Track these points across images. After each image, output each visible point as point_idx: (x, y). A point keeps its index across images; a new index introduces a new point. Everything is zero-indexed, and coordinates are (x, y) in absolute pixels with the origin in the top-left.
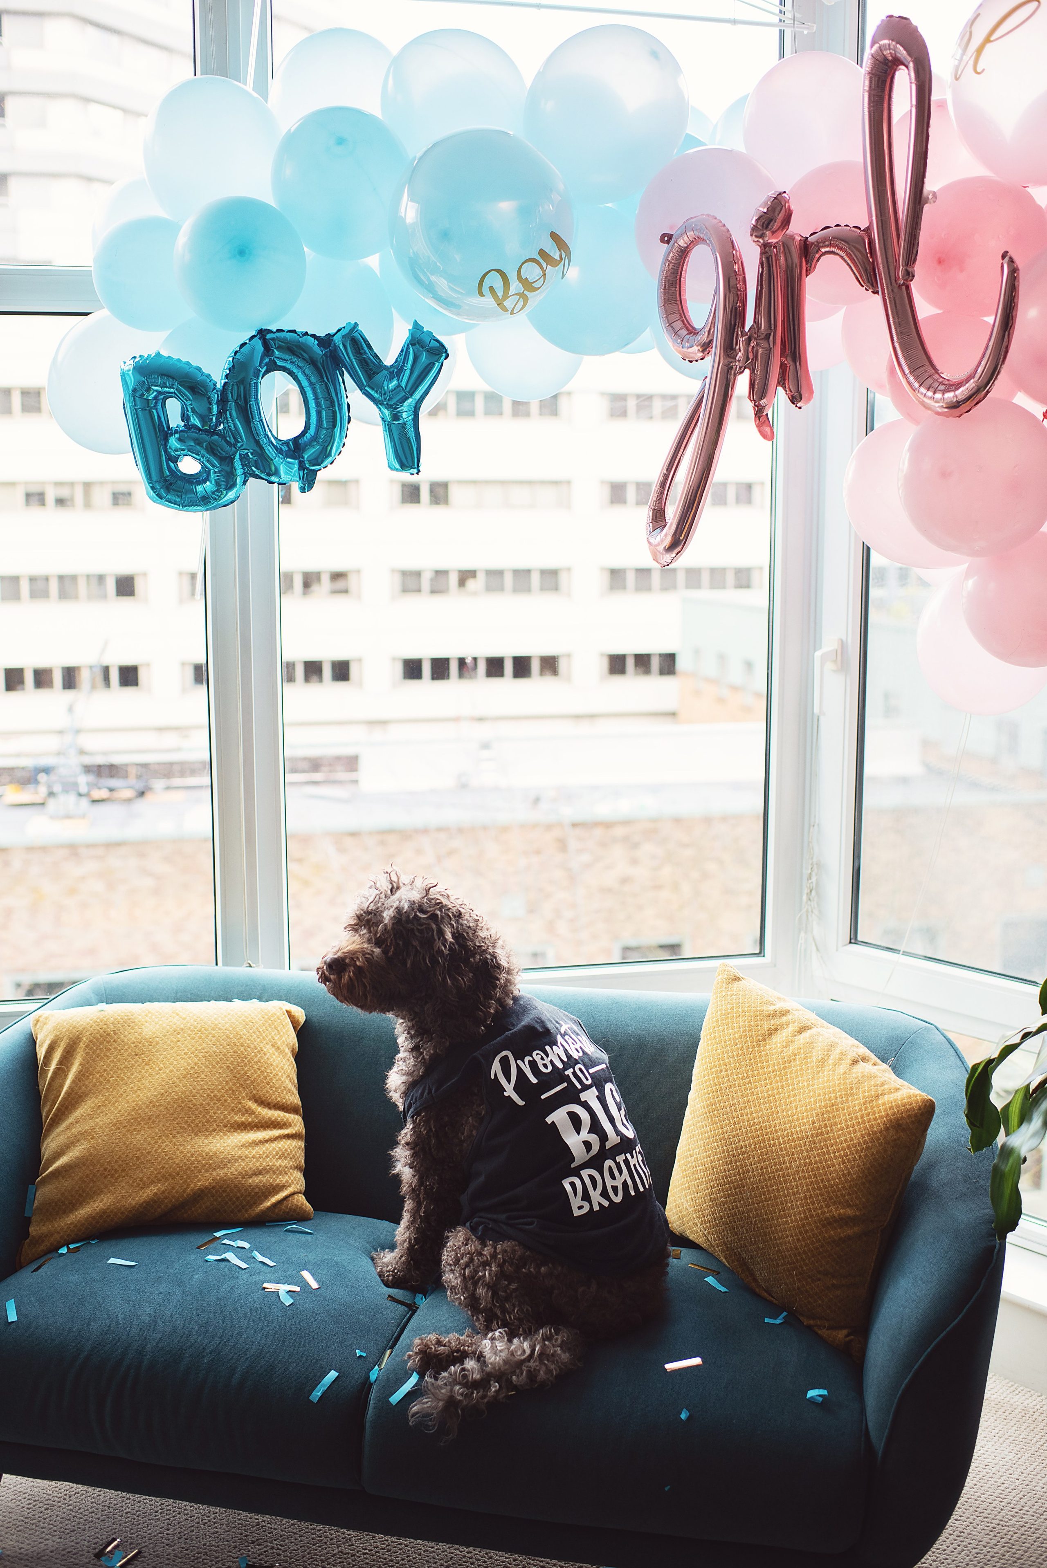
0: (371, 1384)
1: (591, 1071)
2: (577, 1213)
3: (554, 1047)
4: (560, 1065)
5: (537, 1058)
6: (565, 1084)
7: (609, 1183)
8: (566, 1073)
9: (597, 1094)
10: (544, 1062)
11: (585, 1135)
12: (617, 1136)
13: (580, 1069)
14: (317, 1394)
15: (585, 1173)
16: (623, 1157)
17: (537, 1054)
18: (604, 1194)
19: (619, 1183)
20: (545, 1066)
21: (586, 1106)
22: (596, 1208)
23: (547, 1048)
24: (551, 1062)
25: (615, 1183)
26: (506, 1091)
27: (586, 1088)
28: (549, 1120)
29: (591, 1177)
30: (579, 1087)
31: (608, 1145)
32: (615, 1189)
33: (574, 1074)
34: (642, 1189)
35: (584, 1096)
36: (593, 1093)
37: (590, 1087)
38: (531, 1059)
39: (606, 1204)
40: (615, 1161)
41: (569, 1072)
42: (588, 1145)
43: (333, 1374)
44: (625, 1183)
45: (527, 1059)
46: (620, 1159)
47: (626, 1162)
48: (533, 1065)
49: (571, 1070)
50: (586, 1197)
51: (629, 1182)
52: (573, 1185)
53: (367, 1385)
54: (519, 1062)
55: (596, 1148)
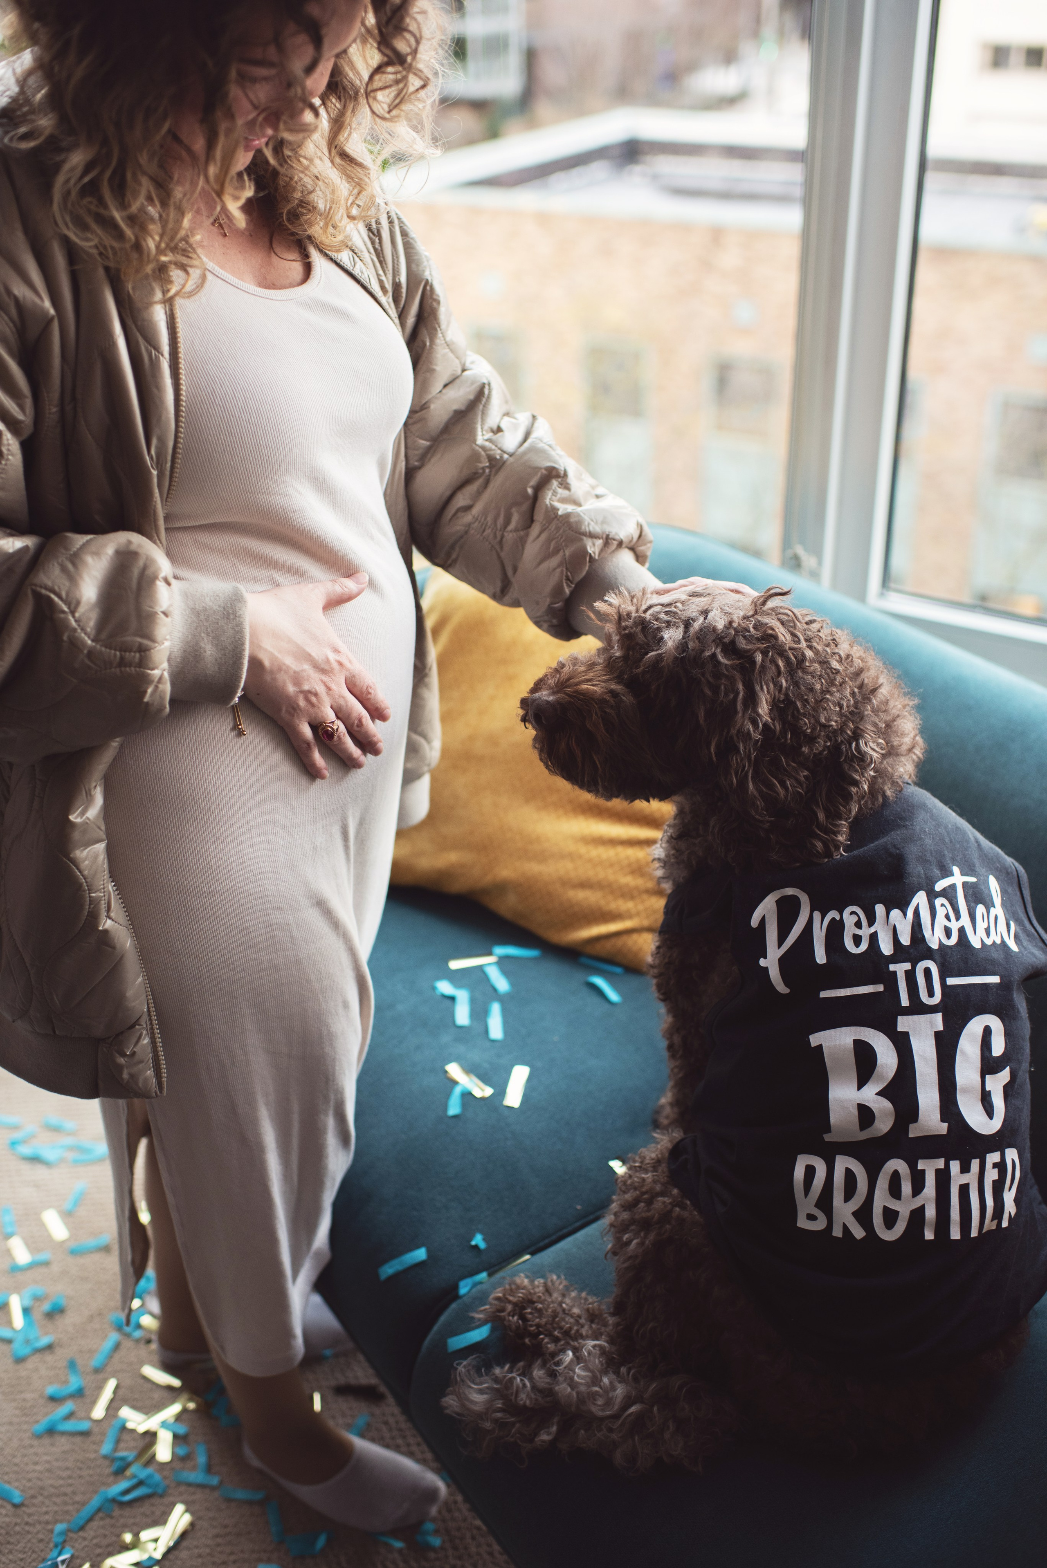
0: (457, 1297)
1: (951, 981)
2: (803, 1223)
3: (895, 913)
4: (886, 948)
5: (849, 920)
6: (880, 988)
7: (881, 1198)
8: (892, 967)
9: (941, 1029)
10: (859, 932)
11: (870, 1094)
12: (942, 1120)
13: (927, 972)
14: (388, 1270)
15: (842, 1163)
16: (940, 1163)
17: (853, 913)
18: (864, 1215)
19: (904, 1208)
20: (857, 940)
21: (902, 1044)
22: (837, 1232)
23: (880, 909)
24: (874, 937)
25: (894, 1205)
26: (765, 958)
27: (918, 1008)
28: (815, 1039)
29: (850, 1175)
30: (905, 1002)
31: (914, 1131)
32: (890, 1217)
33: (910, 976)
34: (955, 1234)
35: (904, 1023)
36: (932, 1024)
37: (932, 1009)
38: (838, 918)
39: (859, 1233)
40: (913, 1166)
41: (900, 969)
42: (865, 1114)
43: (421, 1254)
44: (918, 1214)
45: (833, 914)
46: (930, 1167)
47: (943, 1177)
48: (835, 930)
49: (907, 966)
50: (825, 1202)
51: (931, 1212)
52: (810, 1171)
53: (452, 1293)
54: (817, 915)
55: (883, 1125)
